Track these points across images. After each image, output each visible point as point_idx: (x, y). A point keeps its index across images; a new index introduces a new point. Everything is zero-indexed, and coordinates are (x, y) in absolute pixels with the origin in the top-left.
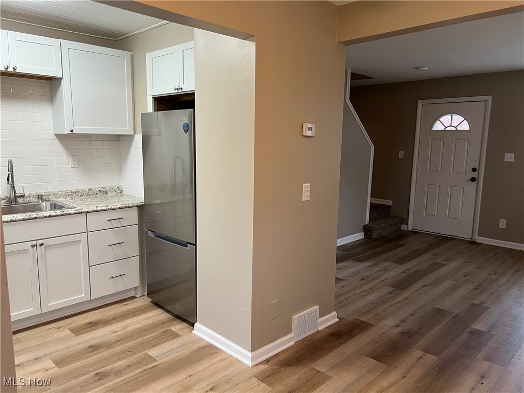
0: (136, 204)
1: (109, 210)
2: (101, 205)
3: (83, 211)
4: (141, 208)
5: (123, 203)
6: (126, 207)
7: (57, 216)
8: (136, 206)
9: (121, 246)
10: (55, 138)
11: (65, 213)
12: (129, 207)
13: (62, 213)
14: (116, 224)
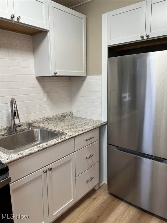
1: (86, 132)
7: (59, 143)
10: (36, 80)
14: (89, 142)
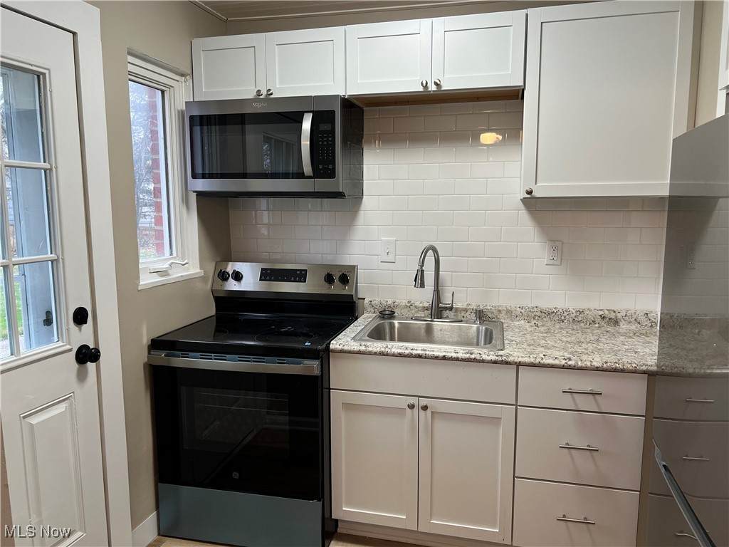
0: (644, 368)
1: (570, 367)
2: (557, 354)
3: (511, 359)
4: (652, 376)
5: (609, 360)
6: (615, 370)
8: (644, 372)
9: (592, 456)
10: (521, 205)
11: (473, 356)
12: (623, 371)
13: (467, 356)
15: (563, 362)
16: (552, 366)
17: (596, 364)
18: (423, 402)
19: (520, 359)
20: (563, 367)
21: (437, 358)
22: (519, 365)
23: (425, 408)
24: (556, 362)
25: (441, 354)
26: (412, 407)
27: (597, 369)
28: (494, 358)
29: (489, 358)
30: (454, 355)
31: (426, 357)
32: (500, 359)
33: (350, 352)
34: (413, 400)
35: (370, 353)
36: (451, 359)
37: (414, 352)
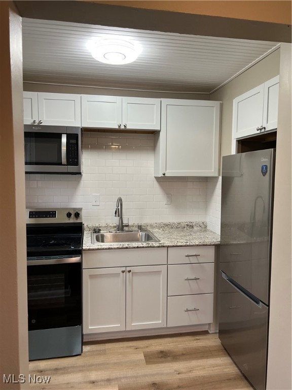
0: (214, 243)
1: (187, 246)
2: (182, 241)
3: (165, 245)
4: (218, 247)
5: (201, 241)
6: (204, 245)
8: (214, 245)
9: (197, 283)
10: (155, 180)
11: (150, 245)
12: (206, 245)
13: (147, 245)
14: (193, 260)
15: (185, 244)
16: (181, 246)
17: (197, 243)
18: (128, 269)
19: (169, 244)
20: (185, 246)
21: (134, 248)
22: (168, 247)
23: (129, 271)
24: (182, 244)
25: (136, 246)
26: (123, 272)
27: (197, 245)
28: (158, 245)
29: (156, 245)
30: (142, 246)
31: (130, 248)
32: (161, 245)
33: (93, 250)
34: (124, 269)
35: (103, 249)
36: (141, 247)
37: (124, 246)
